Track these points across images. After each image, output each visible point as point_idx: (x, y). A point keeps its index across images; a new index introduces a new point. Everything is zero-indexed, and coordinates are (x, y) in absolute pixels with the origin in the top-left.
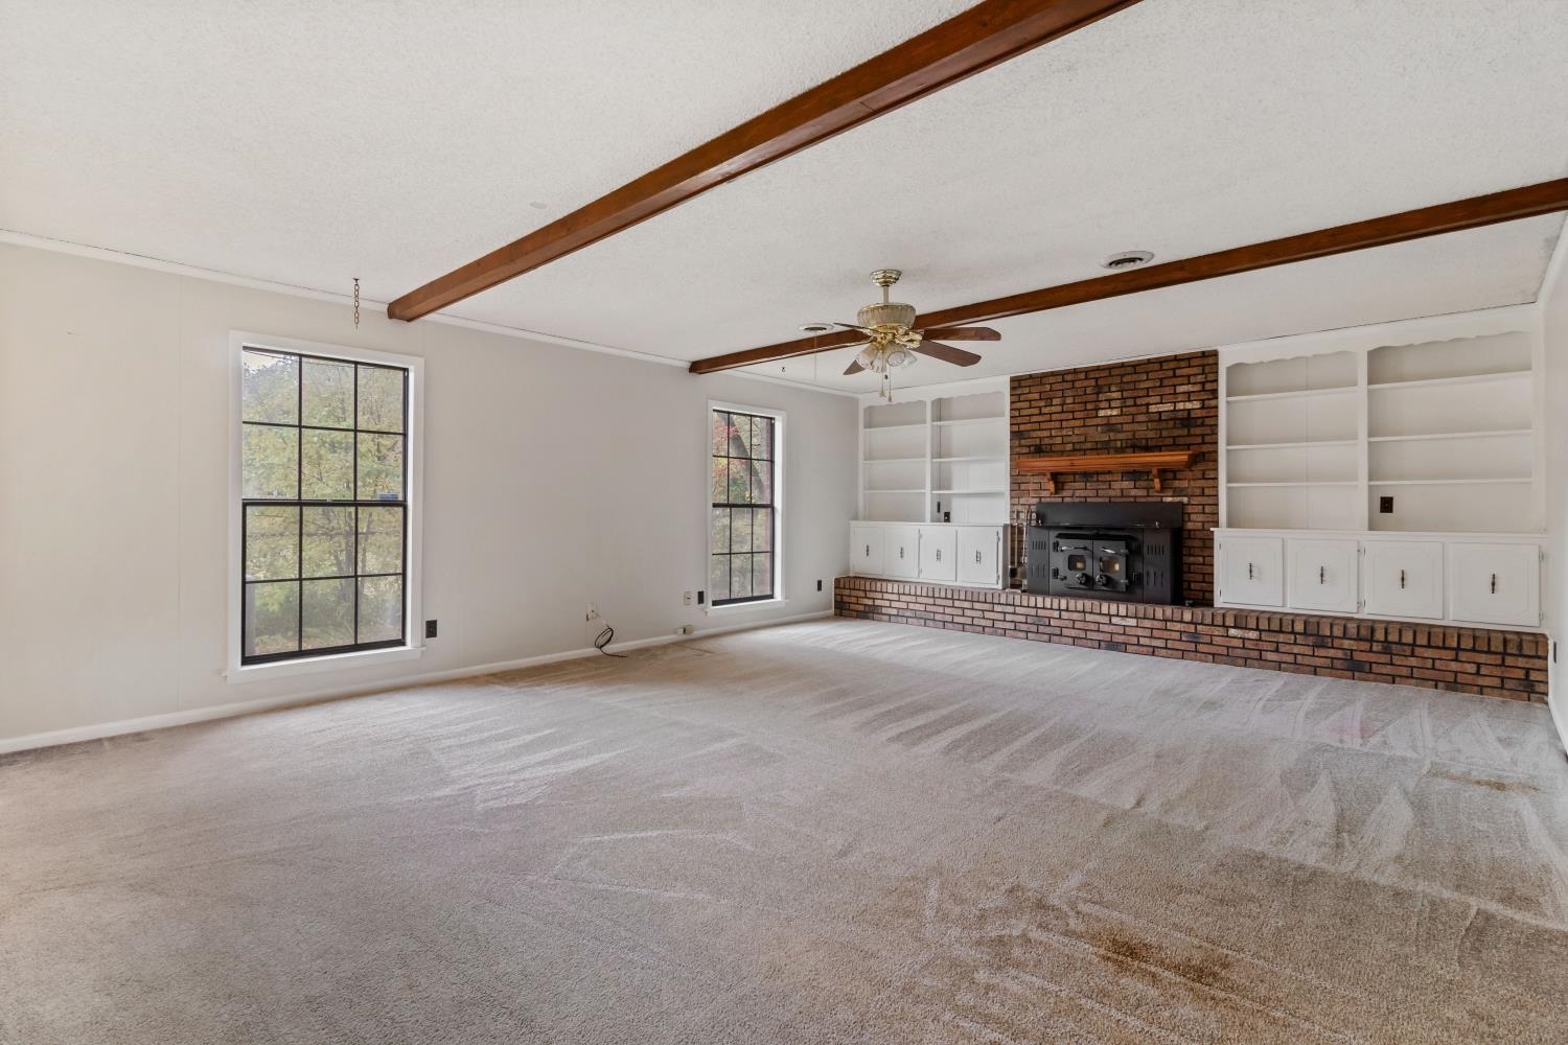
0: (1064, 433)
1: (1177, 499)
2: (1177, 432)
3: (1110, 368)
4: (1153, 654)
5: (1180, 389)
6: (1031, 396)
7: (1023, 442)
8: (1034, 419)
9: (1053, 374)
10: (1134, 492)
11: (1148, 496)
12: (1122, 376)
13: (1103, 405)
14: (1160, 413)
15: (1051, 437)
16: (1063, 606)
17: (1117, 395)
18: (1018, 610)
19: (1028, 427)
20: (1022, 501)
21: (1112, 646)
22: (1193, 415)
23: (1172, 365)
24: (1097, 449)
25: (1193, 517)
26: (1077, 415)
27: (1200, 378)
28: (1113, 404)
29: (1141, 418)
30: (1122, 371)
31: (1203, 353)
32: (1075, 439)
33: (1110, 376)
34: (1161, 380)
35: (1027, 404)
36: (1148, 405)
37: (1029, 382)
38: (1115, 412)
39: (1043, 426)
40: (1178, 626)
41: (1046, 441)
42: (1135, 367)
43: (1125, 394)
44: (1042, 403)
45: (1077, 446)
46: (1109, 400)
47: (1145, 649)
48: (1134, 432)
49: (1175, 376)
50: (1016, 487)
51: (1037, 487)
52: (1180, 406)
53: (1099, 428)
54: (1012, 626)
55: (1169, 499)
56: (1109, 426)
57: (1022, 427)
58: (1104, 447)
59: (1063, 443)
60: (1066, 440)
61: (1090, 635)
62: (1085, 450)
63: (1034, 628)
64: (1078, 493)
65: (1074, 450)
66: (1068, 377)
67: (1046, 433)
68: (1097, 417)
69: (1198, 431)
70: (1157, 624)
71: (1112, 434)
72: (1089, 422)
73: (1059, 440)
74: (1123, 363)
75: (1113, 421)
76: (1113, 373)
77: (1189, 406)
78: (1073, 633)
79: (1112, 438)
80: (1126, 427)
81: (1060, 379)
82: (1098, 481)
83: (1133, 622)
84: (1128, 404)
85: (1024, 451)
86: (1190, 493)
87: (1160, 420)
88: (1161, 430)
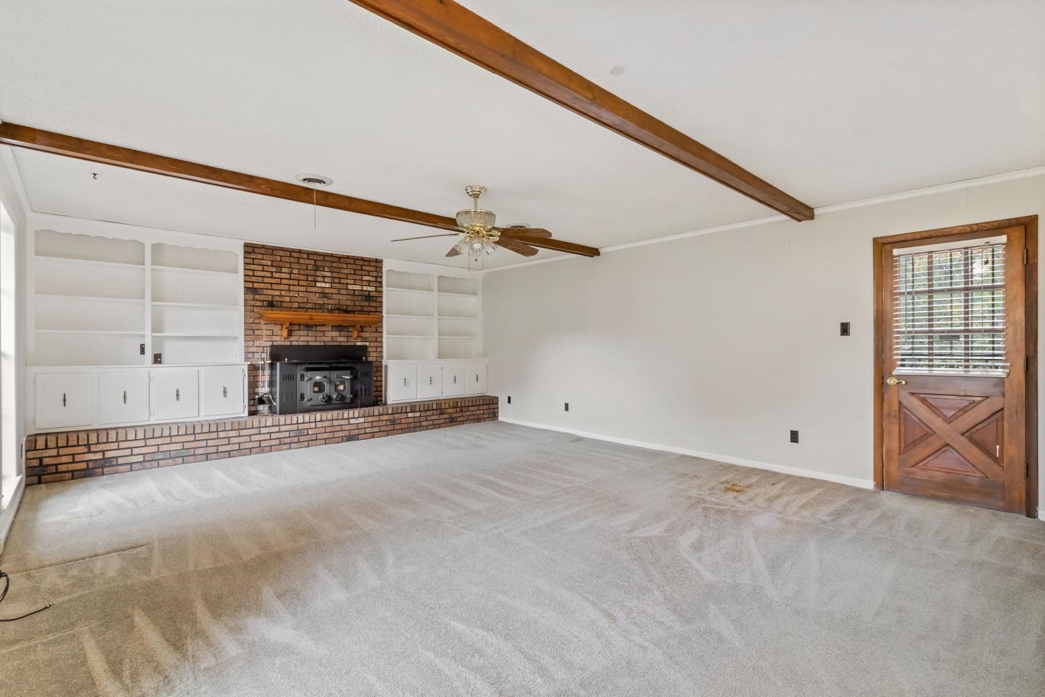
0: (292, 294)
1: (363, 344)
2: (364, 304)
3: (324, 255)
4: (373, 437)
5: (365, 278)
6: (264, 262)
7: (257, 297)
8: (266, 280)
9: (282, 249)
10: (340, 339)
11: (347, 341)
12: (332, 262)
13: (320, 279)
14: (354, 290)
15: (281, 296)
16: (318, 419)
17: (328, 274)
18: (283, 428)
19: (262, 286)
20: (257, 343)
21: (350, 438)
22: (371, 295)
23: (361, 263)
24: (315, 309)
25: (371, 354)
26: (302, 283)
27: (375, 274)
28: (326, 280)
29: (343, 292)
30: (331, 259)
31: (376, 259)
32: (300, 300)
33: (324, 260)
34: (355, 270)
35: (260, 268)
36: (347, 284)
37: (263, 251)
38: (327, 285)
39: (275, 287)
40: (385, 417)
41: (277, 298)
42: (340, 258)
43: (334, 275)
44: (274, 269)
45: (301, 305)
46: (324, 277)
47: (369, 435)
48: (339, 300)
49: (362, 270)
50: (250, 332)
51: (270, 333)
52: (365, 288)
53: (317, 295)
54: (277, 442)
55: (359, 344)
56: (324, 294)
57: (256, 285)
58: (321, 307)
59: (290, 302)
60: (293, 299)
61: (336, 435)
62: (307, 309)
63: (296, 439)
64: (302, 339)
65: (299, 307)
66: (294, 255)
67: (277, 293)
68: (315, 286)
69: (374, 304)
70: (375, 419)
71: (325, 299)
72: (310, 289)
73: (287, 299)
74: (332, 254)
75: (326, 291)
76: (326, 259)
77: (369, 289)
78: (326, 436)
79: (325, 302)
80: (334, 296)
81: (288, 254)
82: (316, 330)
83: (362, 420)
84: (336, 281)
85: (258, 304)
86: (370, 340)
87: (354, 295)
88: (354, 301)
